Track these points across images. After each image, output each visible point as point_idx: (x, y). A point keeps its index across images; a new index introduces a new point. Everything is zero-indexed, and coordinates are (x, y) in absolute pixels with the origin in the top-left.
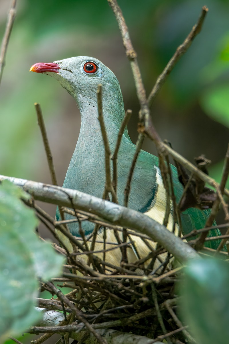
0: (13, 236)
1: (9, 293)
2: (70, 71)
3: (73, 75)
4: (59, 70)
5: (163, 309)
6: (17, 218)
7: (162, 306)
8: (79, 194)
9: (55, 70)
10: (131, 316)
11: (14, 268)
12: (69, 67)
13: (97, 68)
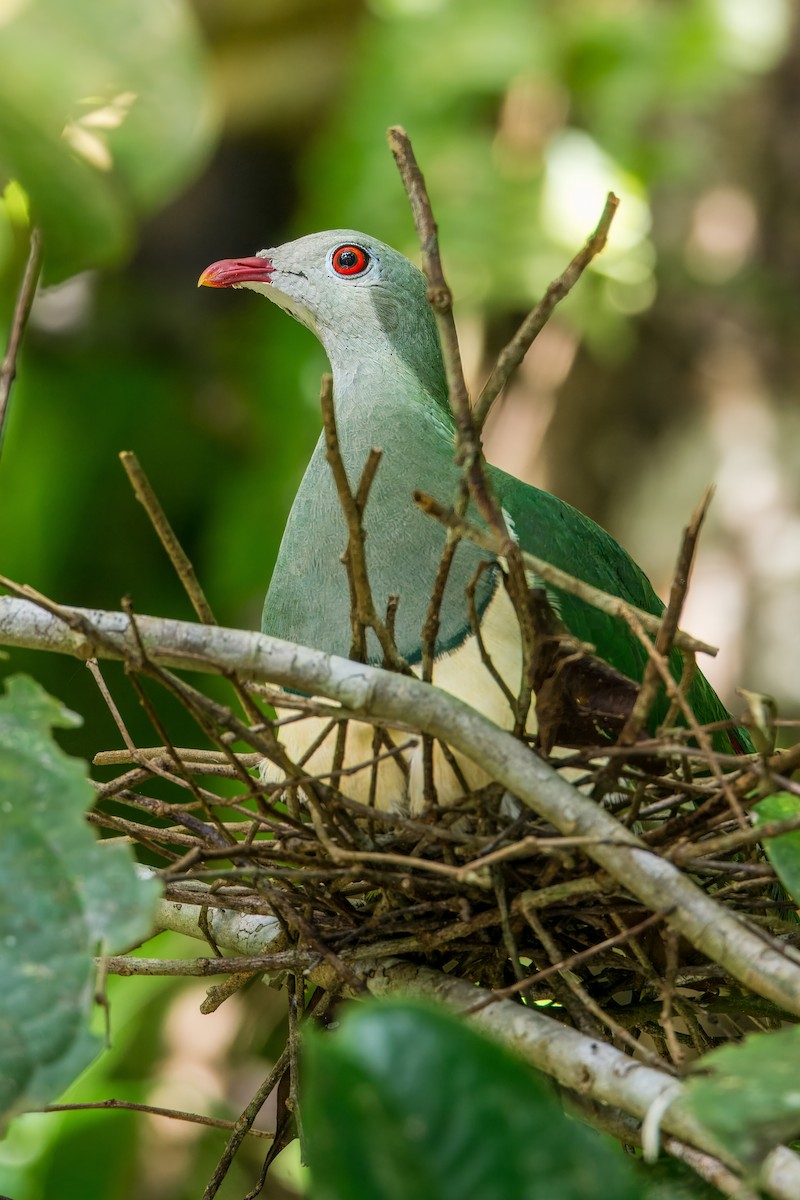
0: (31, 840)
1: (20, 996)
2: (301, 274)
3: (307, 283)
4: (273, 276)
5: (516, 914)
6: (42, 787)
7: (514, 908)
8: (267, 642)
9: (260, 276)
10: (440, 928)
11: (32, 929)
12: (295, 266)
13: (367, 257)
